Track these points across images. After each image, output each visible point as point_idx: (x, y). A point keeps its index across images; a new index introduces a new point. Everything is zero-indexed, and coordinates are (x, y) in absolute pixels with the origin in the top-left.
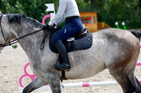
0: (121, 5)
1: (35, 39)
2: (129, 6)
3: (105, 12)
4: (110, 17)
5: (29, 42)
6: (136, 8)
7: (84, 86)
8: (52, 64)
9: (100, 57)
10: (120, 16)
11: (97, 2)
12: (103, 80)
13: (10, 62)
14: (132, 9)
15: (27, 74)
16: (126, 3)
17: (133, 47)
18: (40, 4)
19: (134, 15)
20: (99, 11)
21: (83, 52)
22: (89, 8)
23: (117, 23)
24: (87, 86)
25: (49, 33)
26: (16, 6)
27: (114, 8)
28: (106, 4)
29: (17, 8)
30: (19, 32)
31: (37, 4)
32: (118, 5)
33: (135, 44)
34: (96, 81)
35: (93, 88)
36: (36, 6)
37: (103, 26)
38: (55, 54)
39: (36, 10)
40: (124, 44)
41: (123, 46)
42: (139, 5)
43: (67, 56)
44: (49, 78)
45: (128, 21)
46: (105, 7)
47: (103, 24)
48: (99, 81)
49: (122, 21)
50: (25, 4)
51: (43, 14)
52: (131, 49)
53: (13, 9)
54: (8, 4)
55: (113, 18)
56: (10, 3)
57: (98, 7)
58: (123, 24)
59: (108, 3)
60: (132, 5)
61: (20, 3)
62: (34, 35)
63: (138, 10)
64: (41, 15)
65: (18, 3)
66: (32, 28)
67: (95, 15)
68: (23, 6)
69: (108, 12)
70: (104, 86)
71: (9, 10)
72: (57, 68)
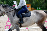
0: (39, 2)
1: (11, 13)
2: (41, 2)
3: (33, 4)
4: (35, 6)
5: (10, 14)
6: (44, 3)
7: (26, 29)
8: (17, 22)
9: (33, 19)
10: (38, 6)
11: (31, 1)
12: (33, 27)
13: (2, 21)
14: (42, 3)
15: (7, 25)
16: (40, 1)
17: (44, 16)
18: (12, 1)
19: (43, 5)
20: (31, 4)
21: (28, 18)
22: (28, 3)
23: (37, 8)
24: (28, 29)
25: (16, 11)
26: (4, 2)
27: (36, 3)
28: (34, 2)
29: (4, 3)
30: (6, 11)
31: (11, 1)
32: (38, 2)
33: (45, 15)
34: (30, 27)
35: (30, 30)
36: (10, 2)
37: (33, 9)
38: (18, 18)
39: (10, 4)
40: (41, 15)
41: (41, 16)
42: (45, 2)
43: (22, 19)
44: (16, 26)
45: (41, 7)
46: (33, 3)
47: (33, 8)
48: (31, 27)
49: (39, 7)
50: (7, 1)
51: (13, 5)
52: (44, 17)
53: (3, 3)
54: (1, 2)
55: (36, 6)
56: (1, 1)
57: (31, 3)
58: (39, 8)
59: (34, 1)
60: (42, 2)
61: (5, 1)
62: (11, 12)
63: (44, 4)
64: (12, 5)
65: (4, 1)
66: (11, 9)
67: (30, 5)
68: (6, 2)
69: (34, 4)
70: (33, 29)
71: (1, 3)
72: (19, 23)
